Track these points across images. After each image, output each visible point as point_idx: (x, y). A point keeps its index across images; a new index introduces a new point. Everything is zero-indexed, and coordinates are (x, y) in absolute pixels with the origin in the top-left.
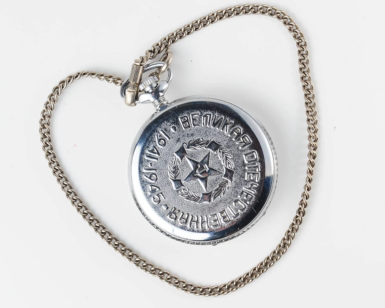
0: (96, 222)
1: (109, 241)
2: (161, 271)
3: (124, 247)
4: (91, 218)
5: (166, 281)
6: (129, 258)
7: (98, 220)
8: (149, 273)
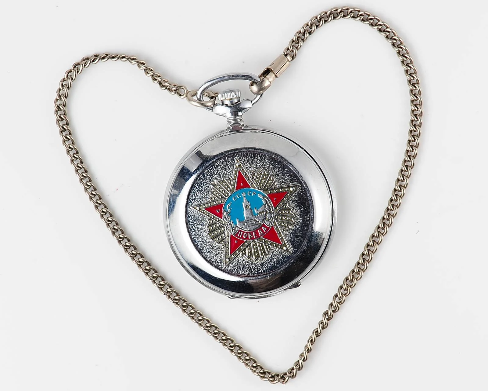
0: (121, 233)
1: (132, 256)
2: (185, 303)
3: (149, 266)
4: (116, 227)
5: (188, 315)
6: (152, 280)
7: (123, 230)
8: (171, 301)
